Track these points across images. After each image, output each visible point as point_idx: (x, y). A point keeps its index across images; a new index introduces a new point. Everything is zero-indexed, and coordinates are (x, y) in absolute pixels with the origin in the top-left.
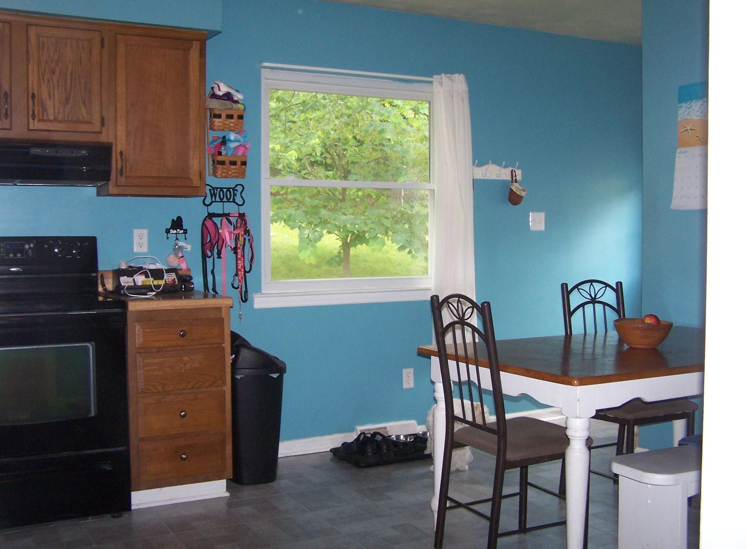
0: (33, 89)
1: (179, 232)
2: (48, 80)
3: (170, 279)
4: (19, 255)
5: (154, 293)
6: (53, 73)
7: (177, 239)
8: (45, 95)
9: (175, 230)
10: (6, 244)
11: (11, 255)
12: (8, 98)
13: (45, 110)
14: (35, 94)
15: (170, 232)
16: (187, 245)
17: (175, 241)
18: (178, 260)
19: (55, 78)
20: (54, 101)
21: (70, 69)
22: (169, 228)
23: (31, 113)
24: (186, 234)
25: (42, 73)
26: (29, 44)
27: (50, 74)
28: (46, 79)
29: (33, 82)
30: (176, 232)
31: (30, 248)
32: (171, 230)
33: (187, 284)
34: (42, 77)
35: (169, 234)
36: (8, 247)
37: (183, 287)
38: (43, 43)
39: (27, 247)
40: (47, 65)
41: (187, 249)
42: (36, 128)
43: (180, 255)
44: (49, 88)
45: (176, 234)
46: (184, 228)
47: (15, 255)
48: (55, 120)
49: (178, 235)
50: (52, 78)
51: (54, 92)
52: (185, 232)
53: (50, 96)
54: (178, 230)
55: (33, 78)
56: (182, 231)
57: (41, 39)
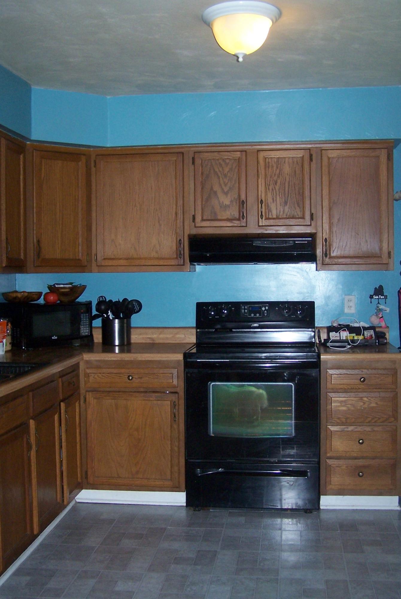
0: (261, 196)
1: (380, 297)
2: (272, 189)
3: (369, 335)
4: (258, 315)
5: (350, 346)
6: (276, 184)
7: (379, 303)
8: (270, 200)
9: (377, 296)
10: (249, 307)
11: (253, 315)
12: (244, 204)
13: (270, 211)
14: (263, 200)
15: (373, 297)
16: (386, 308)
17: (377, 304)
18: (378, 319)
19: (277, 188)
20: (276, 205)
21: (287, 179)
22: (372, 294)
23: (260, 214)
24: (386, 299)
25: (268, 184)
26: (259, 164)
27: (273, 184)
28: (271, 188)
29: (261, 191)
30: (378, 297)
31: (266, 310)
32: (374, 296)
33: (381, 340)
34: (267, 187)
35: (372, 299)
36: (250, 309)
37: (377, 342)
38: (269, 163)
39: (263, 309)
40: (271, 178)
41: (386, 311)
42: (264, 225)
43: (381, 316)
44: (273, 195)
45: (378, 299)
46: (385, 294)
47: (255, 315)
48: (277, 218)
49: (379, 299)
50: (275, 188)
51: (276, 197)
52: (386, 297)
53: (273, 199)
54: (380, 296)
55: (262, 188)
56: (383, 297)
57: (267, 160)
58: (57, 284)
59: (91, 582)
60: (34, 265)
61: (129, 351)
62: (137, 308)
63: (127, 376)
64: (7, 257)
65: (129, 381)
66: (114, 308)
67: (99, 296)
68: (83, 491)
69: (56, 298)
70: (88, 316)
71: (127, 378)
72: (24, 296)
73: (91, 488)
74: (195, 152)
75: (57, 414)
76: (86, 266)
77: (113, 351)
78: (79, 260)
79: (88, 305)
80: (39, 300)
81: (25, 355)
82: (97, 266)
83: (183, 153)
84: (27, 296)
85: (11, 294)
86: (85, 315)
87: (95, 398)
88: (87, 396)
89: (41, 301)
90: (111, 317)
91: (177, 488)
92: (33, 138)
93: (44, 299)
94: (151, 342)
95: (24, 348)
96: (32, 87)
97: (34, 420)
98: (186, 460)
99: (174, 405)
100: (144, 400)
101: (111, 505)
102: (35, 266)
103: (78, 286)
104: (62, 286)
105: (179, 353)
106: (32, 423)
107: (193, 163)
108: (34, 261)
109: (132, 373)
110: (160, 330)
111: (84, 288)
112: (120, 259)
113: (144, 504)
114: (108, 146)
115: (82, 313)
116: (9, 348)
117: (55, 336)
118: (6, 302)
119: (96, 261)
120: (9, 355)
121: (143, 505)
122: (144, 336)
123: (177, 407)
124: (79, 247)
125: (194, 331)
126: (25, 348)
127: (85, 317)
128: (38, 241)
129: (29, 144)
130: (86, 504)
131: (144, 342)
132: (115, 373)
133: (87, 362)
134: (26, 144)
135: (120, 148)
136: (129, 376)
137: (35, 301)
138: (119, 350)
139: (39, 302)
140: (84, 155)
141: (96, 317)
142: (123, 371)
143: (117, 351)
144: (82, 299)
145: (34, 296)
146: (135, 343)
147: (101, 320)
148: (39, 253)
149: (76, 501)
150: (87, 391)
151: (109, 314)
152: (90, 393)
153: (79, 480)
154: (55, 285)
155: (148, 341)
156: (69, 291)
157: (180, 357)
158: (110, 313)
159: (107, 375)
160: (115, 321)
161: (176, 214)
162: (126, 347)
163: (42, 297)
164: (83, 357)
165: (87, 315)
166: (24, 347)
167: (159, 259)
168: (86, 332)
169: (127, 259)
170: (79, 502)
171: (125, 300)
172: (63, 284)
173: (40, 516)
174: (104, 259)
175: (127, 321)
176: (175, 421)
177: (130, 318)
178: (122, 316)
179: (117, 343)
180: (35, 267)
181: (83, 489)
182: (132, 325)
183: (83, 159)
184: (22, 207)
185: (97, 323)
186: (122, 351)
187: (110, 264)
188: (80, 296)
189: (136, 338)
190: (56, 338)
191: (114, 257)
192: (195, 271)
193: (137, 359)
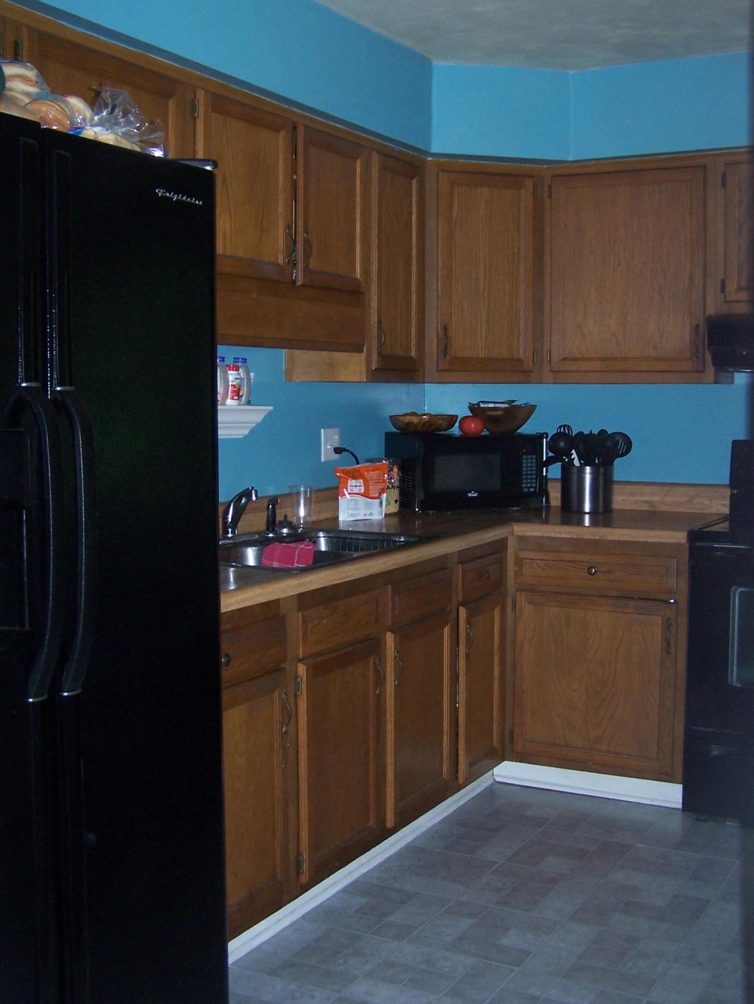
58: (483, 402)
59: (465, 923)
60: (437, 367)
61: (607, 524)
62: (621, 446)
63: (587, 568)
64: (379, 354)
65: (591, 577)
66: (581, 447)
67: (560, 425)
68: (505, 762)
69: (480, 426)
70: (536, 458)
71: (586, 571)
72: (423, 422)
73: (518, 760)
74: (726, 164)
75: (447, 625)
76: (532, 372)
77: (580, 523)
78: (520, 360)
79: (535, 440)
80: (451, 430)
81: (419, 522)
82: (552, 371)
83: (705, 167)
84: (427, 422)
85: (401, 418)
86: (529, 457)
87: (531, 603)
88: (518, 598)
89: (456, 430)
90: (577, 463)
91: (667, 774)
92: (434, 150)
93: (460, 427)
94: (649, 509)
95: (417, 510)
96: (434, 63)
97: (394, 634)
98: (686, 727)
99: (667, 625)
100: (616, 612)
101: (551, 792)
102: (439, 369)
103: (522, 406)
104: (492, 405)
105: (682, 530)
106: (390, 638)
107: (724, 185)
108: (438, 361)
109: (597, 563)
110: (666, 488)
111: (530, 410)
112: (590, 359)
113: (610, 797)
114: (570, 159)
115: (524, 454)
116: (394, 508)
117: (473, 492)
118: (396, 431)
119: (550, 363)
120: (395, 521)
121: (609, 799)
122: (638, 498)
123: (673, 629)
124: (518, 339)
125: (727, 492)
126: (419, 510)
127: (530, 461)
128: (445, 328)
129: (430, 160)
130: (512, 787)
131: (636, 508)
132: (567, 561)
133: (522, 539)
134: (425, 162)
135: (593, 162)
136: (590, 568)
137: (445, 430)
138: (591, 521)
139: (452, 433)
140: (531, 176)
141: (550, 461)
142: (581, 557)
143: (587, 523)
144: (528, 428)
145: (441, 422)
146: (619, 510)
147: (560, 468)
148: (445, 347)
149: (494, 779)
150: (517, 590)
151: (572, 457)
152: (523, 594)
153: (495, 744)
154: (481, 403)
155: (645, 508)
156: (502, 415)
157: (679, 537)
158: (574, 455)
159: (553, 562)
160: (586, 469)
161: (691, 278)
162: (601, 518)
163: (457, 424)
164: (513, 529)
165: (534, 456)
166: (418, 508)
167: (660, 359)
168: (532, 487)
169: (602, 360)
170: (499, 783)
171: (602, 432)
172: (494, 403)
173: (399, 797)
174: (564, 359)
175: (605, 470)
176: (669, 653)
177: (612, 464)
178: (597, 462)
179: (587, 507)
180: (441, 370)
181: (504, 760)
182: (616, 479)
183: (529, 183)
184: (414, 268)
185: (554, 471)
186: (594, 523)
187: (573, 368)
188: (524, 424)
189: (623, 500)
190: (476, 495)
191: (581, 356)
192: (732, 382)
193: (605, 538)
